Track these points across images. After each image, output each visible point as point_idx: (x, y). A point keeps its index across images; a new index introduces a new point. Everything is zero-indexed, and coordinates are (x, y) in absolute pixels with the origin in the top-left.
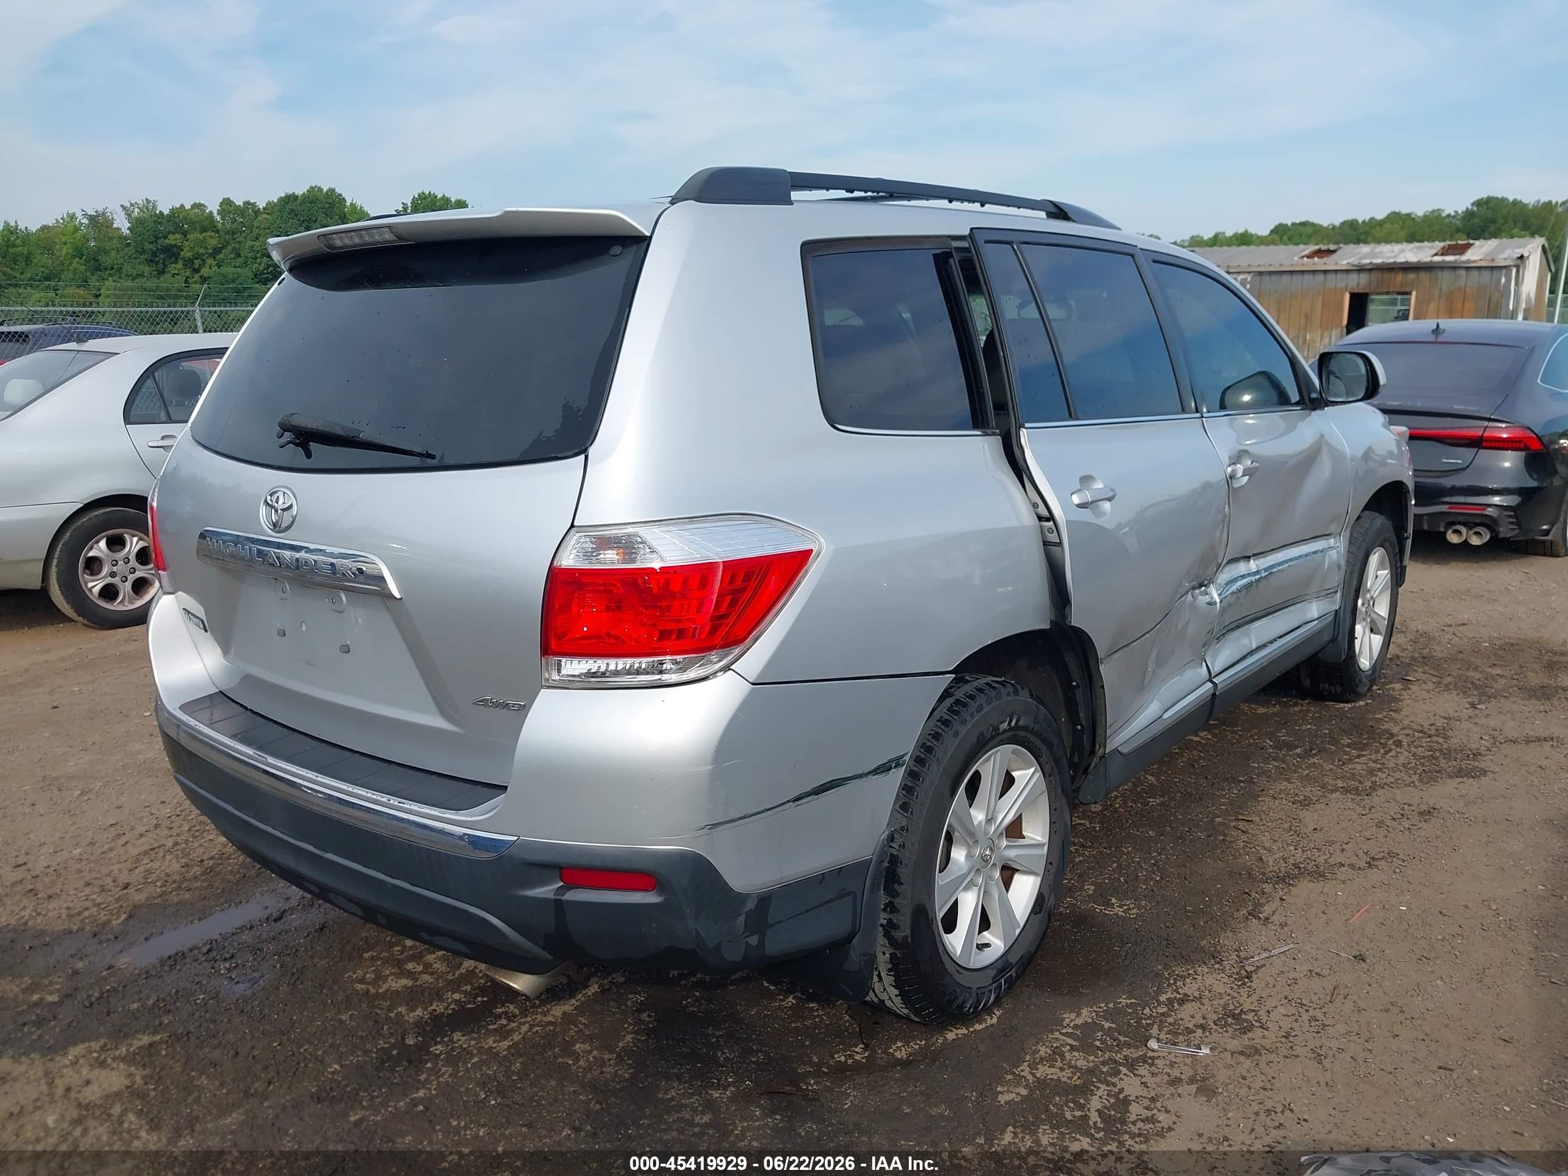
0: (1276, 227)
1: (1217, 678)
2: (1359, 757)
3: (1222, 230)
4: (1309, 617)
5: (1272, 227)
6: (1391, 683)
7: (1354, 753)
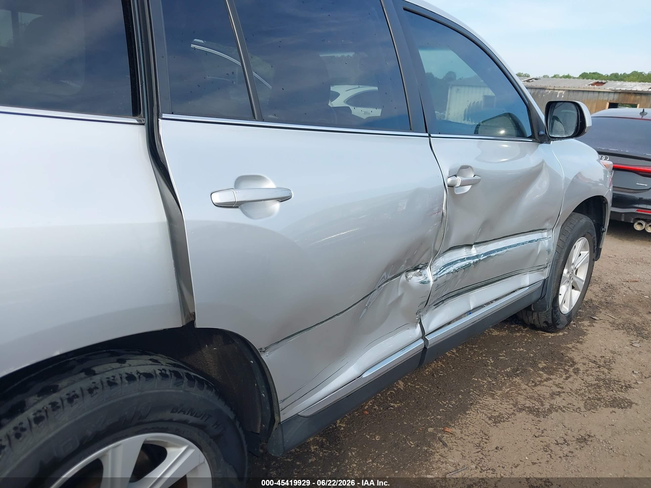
0: (582, 74)
1: (429, 336)
2: (547, 380)
3: (558, 74)
4: (522, 285)
5: (581, 74)
6: (583, 320)
7: (545, 376)
